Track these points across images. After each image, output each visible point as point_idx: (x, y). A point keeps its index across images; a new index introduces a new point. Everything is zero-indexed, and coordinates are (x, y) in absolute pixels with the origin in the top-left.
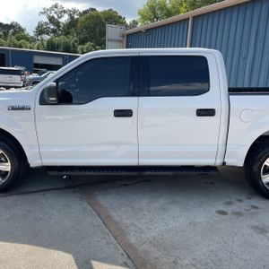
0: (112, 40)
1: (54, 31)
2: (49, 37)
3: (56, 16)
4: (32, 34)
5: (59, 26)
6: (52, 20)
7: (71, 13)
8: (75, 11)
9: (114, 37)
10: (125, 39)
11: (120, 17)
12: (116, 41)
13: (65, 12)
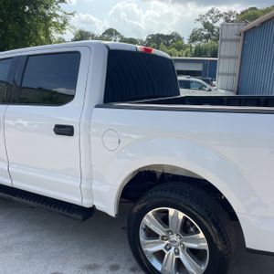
0: (227, 40)
3: (211, 21)
4: (186, 42)
5: (213, 31)
6: (206, 25)
7: (227, 17)
8: (230, 14)
9: (229, 37)
10: (242, 38)
12: (232, 40)
13: (221, 16)
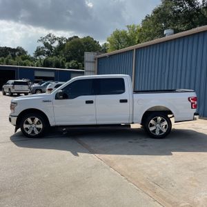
1: (48, 53)
2: (44, 57)
3: (49, 43)
4: (32, 55)
5: (51, 49)
6: (46, 45)
7: (60, 40)
10: (97, 61)
11: (95, 42)
13: (56, 39)
